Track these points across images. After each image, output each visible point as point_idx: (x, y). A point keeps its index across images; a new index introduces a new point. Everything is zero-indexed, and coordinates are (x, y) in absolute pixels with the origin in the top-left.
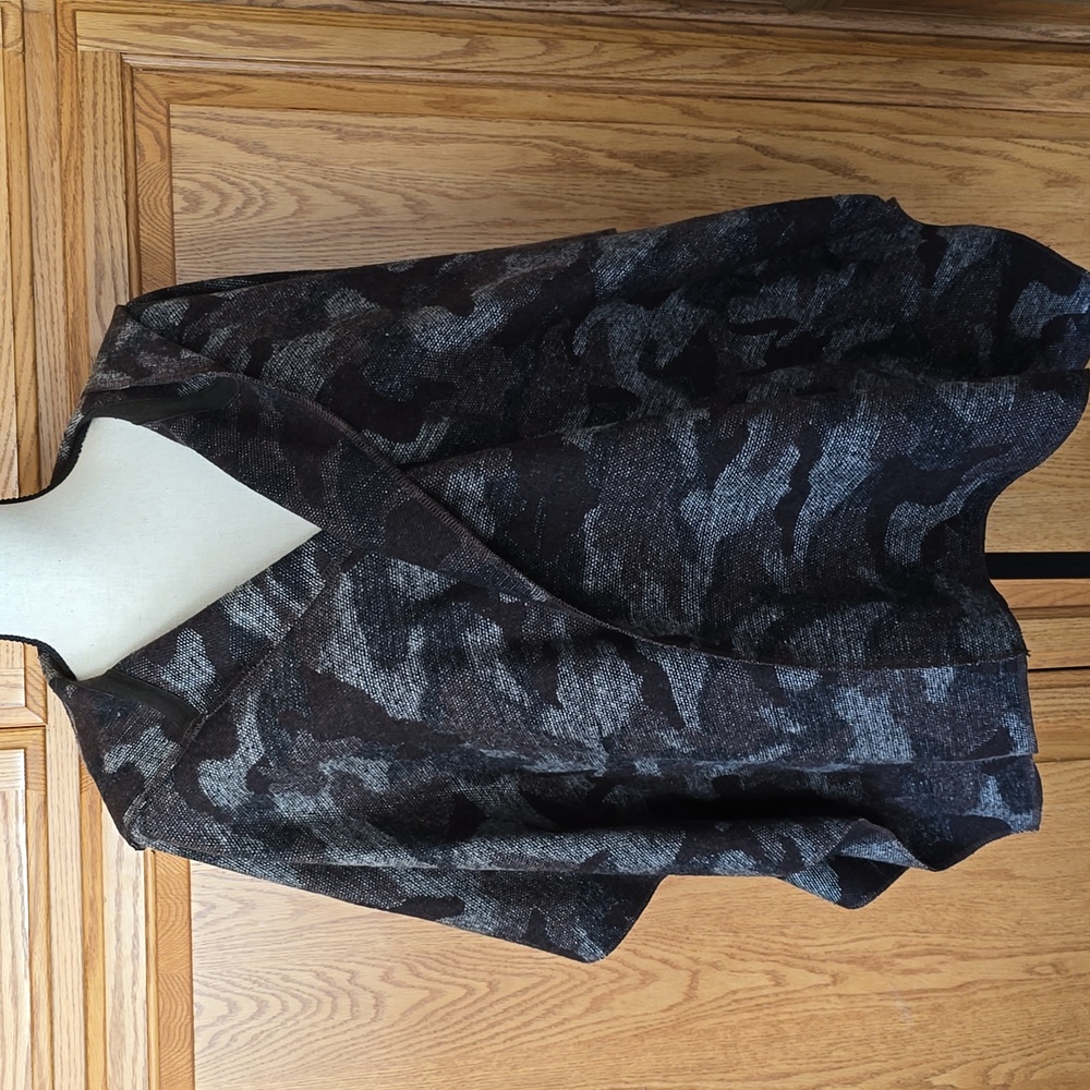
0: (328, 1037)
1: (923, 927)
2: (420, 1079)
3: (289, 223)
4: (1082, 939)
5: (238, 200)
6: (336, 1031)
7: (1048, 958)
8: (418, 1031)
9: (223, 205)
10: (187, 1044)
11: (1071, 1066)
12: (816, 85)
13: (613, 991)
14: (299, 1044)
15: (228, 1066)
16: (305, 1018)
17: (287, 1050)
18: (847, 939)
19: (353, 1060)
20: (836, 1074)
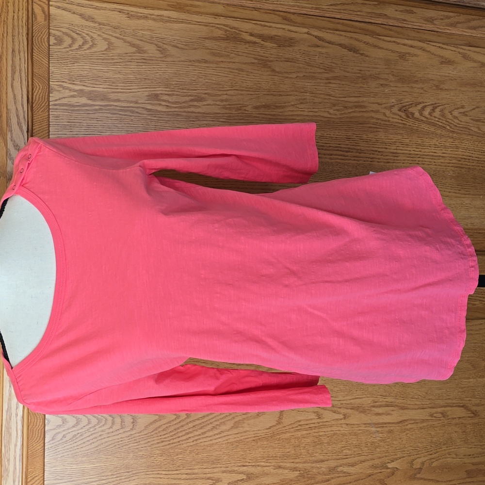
0: (109, 437)
1: (385, 394)
2: (153, 458)
3: (103, 54)
4: (454, 401)
5: (80, 41)
6: (114, 434)
7: (439, 410)
8: (152, 435)
9: (73, 43)
10: (41, 439)
11: (449, 460)
12: (342, 11)
13: (244, 419)
14: (96, 440)
15: (61, 449)
16: (99, 427)
17: (90, 443)
18: (351, 398)
19: (121, 448)
20: (345, 461)
